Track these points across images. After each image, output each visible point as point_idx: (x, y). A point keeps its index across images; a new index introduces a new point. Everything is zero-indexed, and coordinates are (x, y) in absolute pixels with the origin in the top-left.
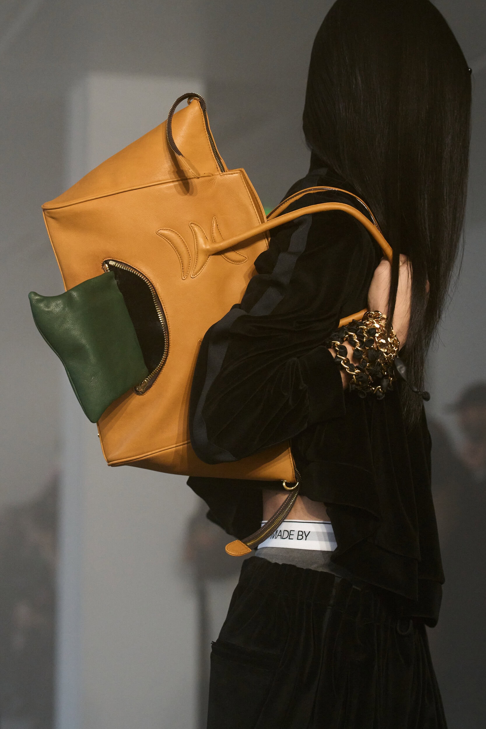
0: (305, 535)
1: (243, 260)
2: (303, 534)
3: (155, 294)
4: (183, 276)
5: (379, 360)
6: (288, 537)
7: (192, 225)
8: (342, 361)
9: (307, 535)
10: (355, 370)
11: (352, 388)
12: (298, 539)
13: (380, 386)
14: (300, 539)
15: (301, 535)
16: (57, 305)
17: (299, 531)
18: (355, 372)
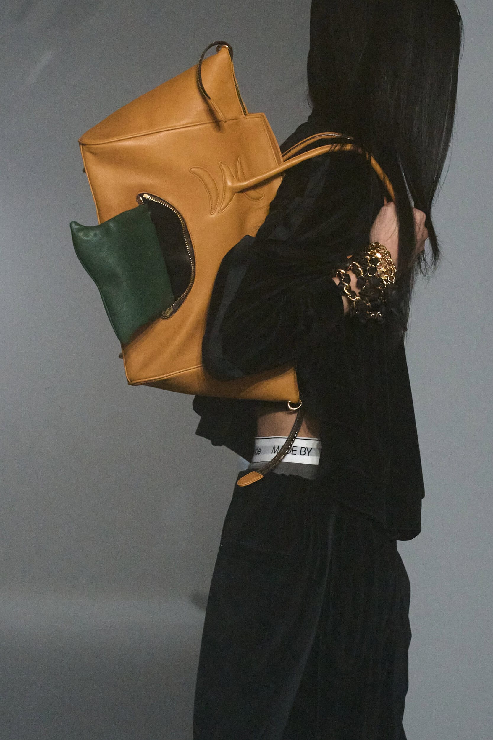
0: (308, 451)
1: (261, 198)
2: (305, 450)
3: (185, 226)
4: (211, 211)
5: (379, 288)
6: (291, 452)
7: (222, 165)
8: (345, 287)
9: (309, 451)
10: (356, 296)
11: (352, 314)
12: (300, 455)
13: (379, 312)
14: (302, 454)
15: (304, 451)
16: (95, 235)
17: (302, 447)
18: (356, 298)
